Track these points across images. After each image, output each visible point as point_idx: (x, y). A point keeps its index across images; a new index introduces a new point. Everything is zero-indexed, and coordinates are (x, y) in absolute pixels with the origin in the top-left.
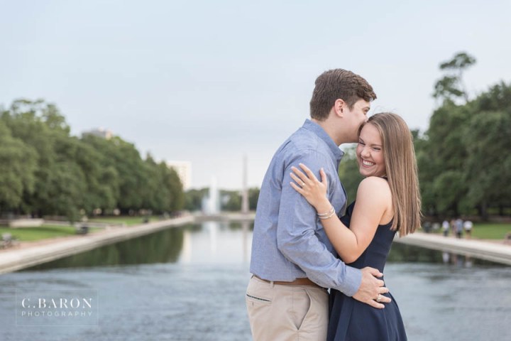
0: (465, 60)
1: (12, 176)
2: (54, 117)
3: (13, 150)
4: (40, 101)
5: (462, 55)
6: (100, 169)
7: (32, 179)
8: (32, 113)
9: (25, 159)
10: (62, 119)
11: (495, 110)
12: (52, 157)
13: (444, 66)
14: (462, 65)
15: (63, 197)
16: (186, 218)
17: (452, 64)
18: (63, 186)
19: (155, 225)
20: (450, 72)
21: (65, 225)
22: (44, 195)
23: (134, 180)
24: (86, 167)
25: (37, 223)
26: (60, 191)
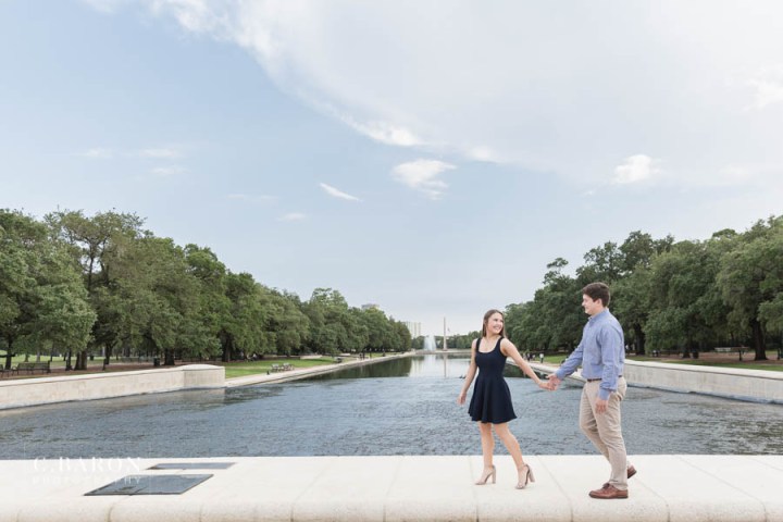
0: (564, 263)
1: (294, 331)
2: (338, 299)
3: (295, 317)
4: (329, 289)
5: (560, 259)
6: (355, 326)
7: (306, 333)
8: (325, 295)
9: (302, 322)
10: (343, 298)
11: (558, 291)
12: (322, 320)
13: (549, 266)
14: (560, 265)
15: (328, 343)
16: (413, 353)
17: (554, 264)
18: (328, 336)
19: (389, 356)
20: (553, 269)
21: (330, 358)
22: (317, 342)
23: (378, 332)
24: (347, 325)
25: (319, 357)
26: (327, 339)
